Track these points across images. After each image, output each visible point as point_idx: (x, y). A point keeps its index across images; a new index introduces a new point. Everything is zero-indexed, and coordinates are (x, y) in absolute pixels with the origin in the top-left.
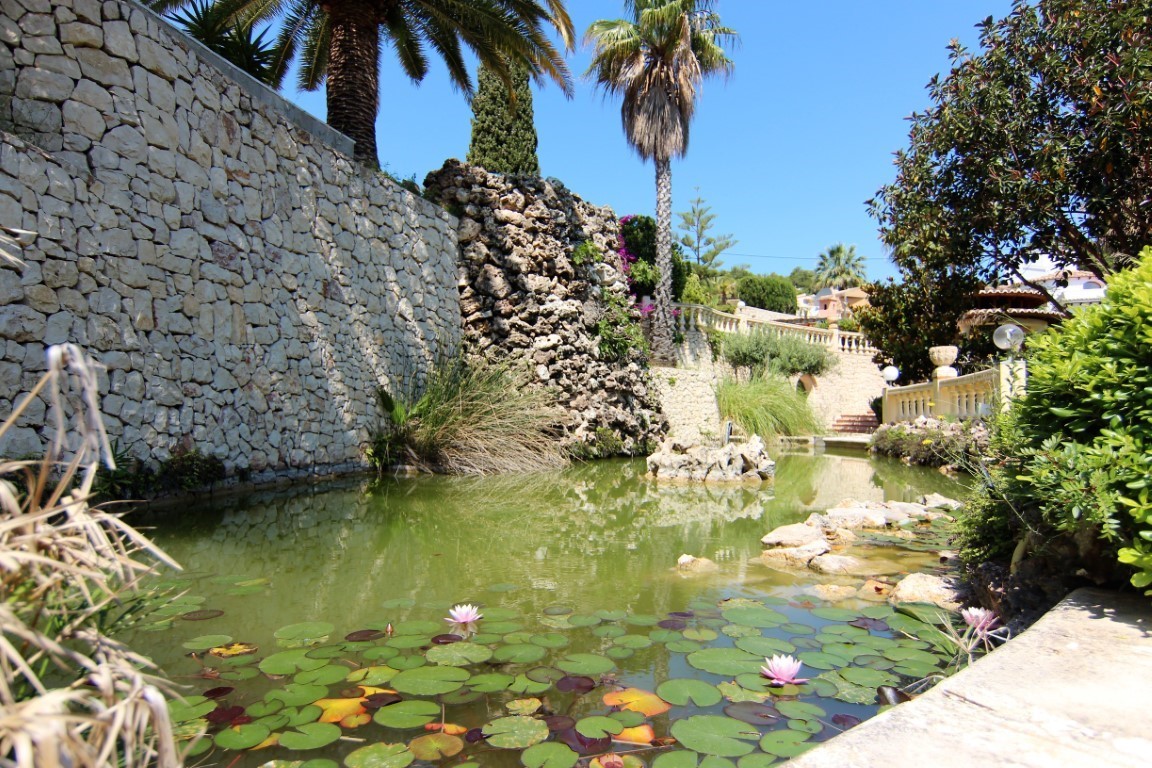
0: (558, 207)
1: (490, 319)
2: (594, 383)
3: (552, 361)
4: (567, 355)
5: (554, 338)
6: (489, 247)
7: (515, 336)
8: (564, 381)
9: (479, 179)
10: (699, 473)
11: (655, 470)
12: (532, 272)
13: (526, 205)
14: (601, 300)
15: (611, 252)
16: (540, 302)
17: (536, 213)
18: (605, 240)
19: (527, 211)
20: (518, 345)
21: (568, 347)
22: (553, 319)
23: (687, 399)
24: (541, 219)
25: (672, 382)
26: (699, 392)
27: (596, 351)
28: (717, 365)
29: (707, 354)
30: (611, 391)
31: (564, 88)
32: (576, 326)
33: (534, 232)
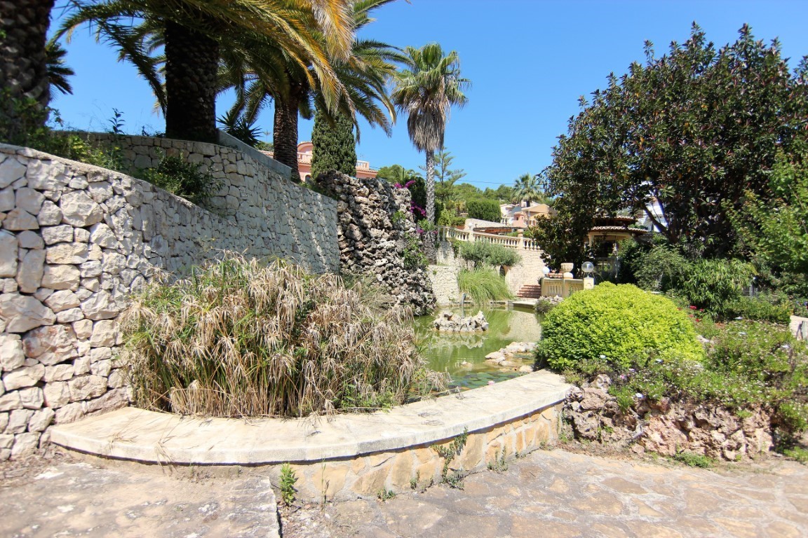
0: (384, 194)
1: (353, 251)
2: (402, 280)
3: (384, 272)
4: (390, 268)
5: (384, 261)
6: (352, 215)
7: (366, 260)
8: (389, 281)
9: (347, 180)
10: (457, 329)
11: (438, 327)
12: (373, 227)
13: (370, 194)
14: (405, 239)
15: (408, 213)
16: (378, 243)
17: (375, 198)
18: (405, 207)
19: (370, 197)
20: (367, 264)
21: (390, 264)
22: (384, 251)
23: (443, 282)
24: (376, 201)
25: (435, 273)
26: (448, 278)
27: (403, 265)
28: (457, 259)
29: (452, 254)
30: (409, 284)
31: (387, 131)
32: (394, 253)
33: (374, 207)
